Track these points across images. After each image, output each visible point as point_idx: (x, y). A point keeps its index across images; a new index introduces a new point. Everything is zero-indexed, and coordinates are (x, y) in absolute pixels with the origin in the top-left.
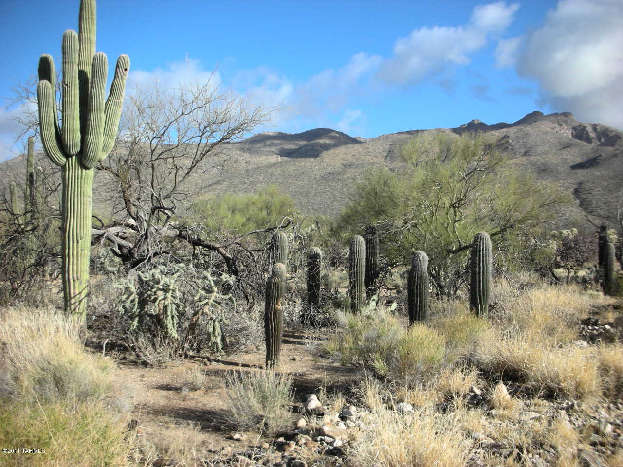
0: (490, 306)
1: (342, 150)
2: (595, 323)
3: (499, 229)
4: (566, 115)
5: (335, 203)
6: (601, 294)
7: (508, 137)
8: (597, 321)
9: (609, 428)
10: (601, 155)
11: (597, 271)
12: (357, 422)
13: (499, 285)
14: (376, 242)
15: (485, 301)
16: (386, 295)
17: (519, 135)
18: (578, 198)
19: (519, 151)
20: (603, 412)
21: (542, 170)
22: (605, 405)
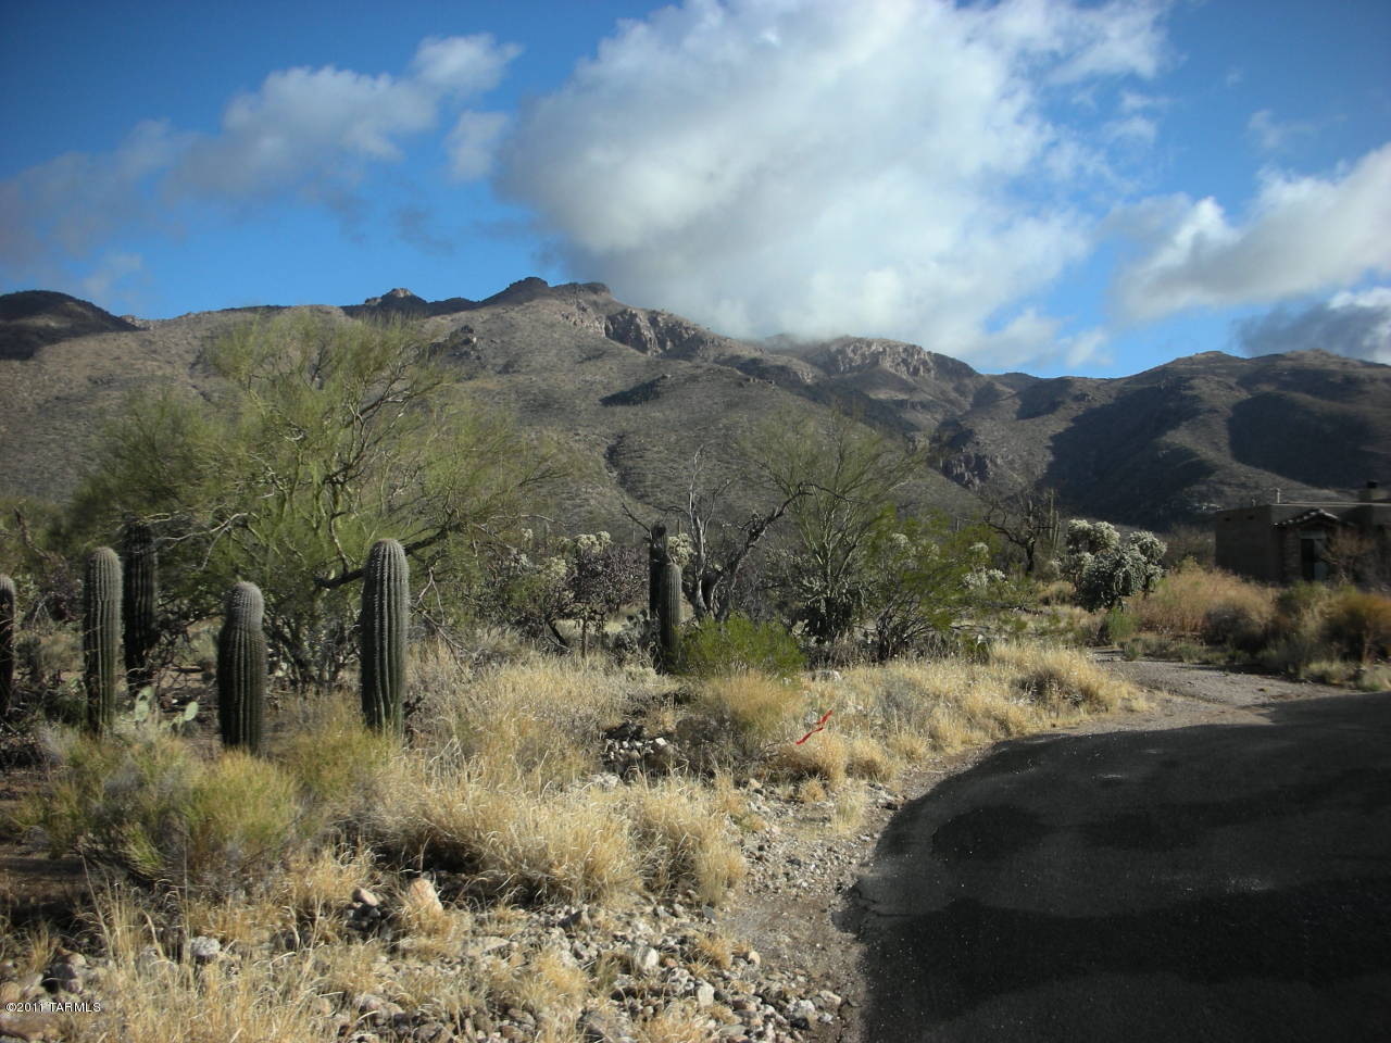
0: (407, 705)
1: (89, 346)
2: (637, 735)
3: (430, 533)
4: (594, 288)
5: (69, 469)
6: (651, 671)
7: (471, 331)
8: (640, 728)
9: (653, 957)
10: (664, 377)
11: (646, 622)
12: (87, 993)
13: (431, 657)
14: (152, 562)
15: (395, 693)
16: (176, 686)
17: (494, 327)
18: (616, 465)
19: (494, 362)
20: (642, 925)
21: (540, 405)
22: (649, 909)
